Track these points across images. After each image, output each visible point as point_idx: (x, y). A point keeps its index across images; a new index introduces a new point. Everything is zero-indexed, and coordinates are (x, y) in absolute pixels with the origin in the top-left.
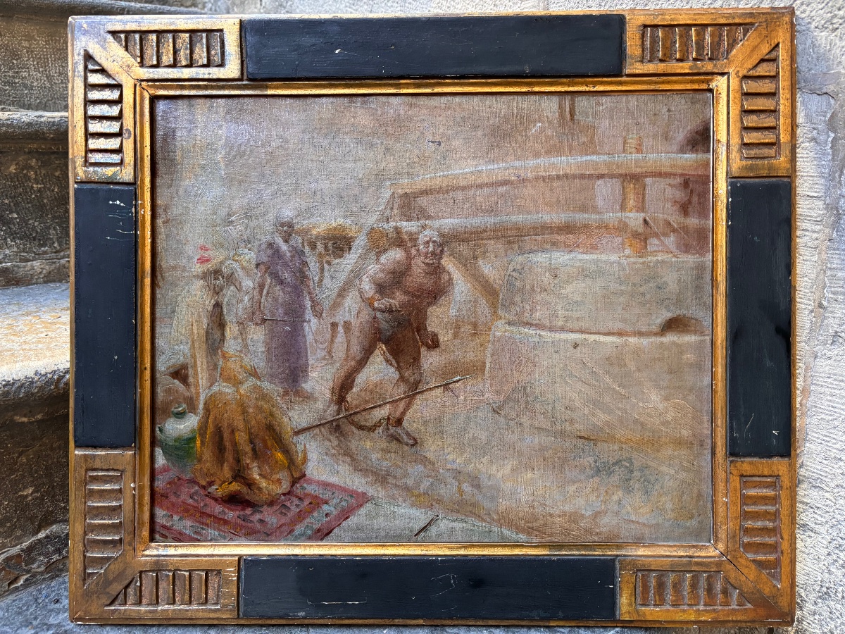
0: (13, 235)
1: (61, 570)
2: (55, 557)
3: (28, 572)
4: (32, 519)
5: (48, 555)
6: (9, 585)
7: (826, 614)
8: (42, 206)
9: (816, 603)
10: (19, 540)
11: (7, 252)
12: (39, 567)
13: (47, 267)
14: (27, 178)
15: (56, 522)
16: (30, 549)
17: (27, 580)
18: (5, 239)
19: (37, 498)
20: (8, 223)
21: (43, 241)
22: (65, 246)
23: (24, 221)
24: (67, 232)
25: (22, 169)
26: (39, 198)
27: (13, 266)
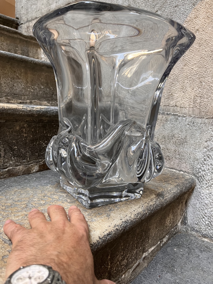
0: (14, 155)
11: (11, 162)
14: (22, 131)
18: (11, 157)
20: (13, 150)
21: (24, 157)
22: (31, 159)
23: (19, 149)
24: (33, 154)
25: (21, 128)
26: (25, 140)
27: (13, 168)
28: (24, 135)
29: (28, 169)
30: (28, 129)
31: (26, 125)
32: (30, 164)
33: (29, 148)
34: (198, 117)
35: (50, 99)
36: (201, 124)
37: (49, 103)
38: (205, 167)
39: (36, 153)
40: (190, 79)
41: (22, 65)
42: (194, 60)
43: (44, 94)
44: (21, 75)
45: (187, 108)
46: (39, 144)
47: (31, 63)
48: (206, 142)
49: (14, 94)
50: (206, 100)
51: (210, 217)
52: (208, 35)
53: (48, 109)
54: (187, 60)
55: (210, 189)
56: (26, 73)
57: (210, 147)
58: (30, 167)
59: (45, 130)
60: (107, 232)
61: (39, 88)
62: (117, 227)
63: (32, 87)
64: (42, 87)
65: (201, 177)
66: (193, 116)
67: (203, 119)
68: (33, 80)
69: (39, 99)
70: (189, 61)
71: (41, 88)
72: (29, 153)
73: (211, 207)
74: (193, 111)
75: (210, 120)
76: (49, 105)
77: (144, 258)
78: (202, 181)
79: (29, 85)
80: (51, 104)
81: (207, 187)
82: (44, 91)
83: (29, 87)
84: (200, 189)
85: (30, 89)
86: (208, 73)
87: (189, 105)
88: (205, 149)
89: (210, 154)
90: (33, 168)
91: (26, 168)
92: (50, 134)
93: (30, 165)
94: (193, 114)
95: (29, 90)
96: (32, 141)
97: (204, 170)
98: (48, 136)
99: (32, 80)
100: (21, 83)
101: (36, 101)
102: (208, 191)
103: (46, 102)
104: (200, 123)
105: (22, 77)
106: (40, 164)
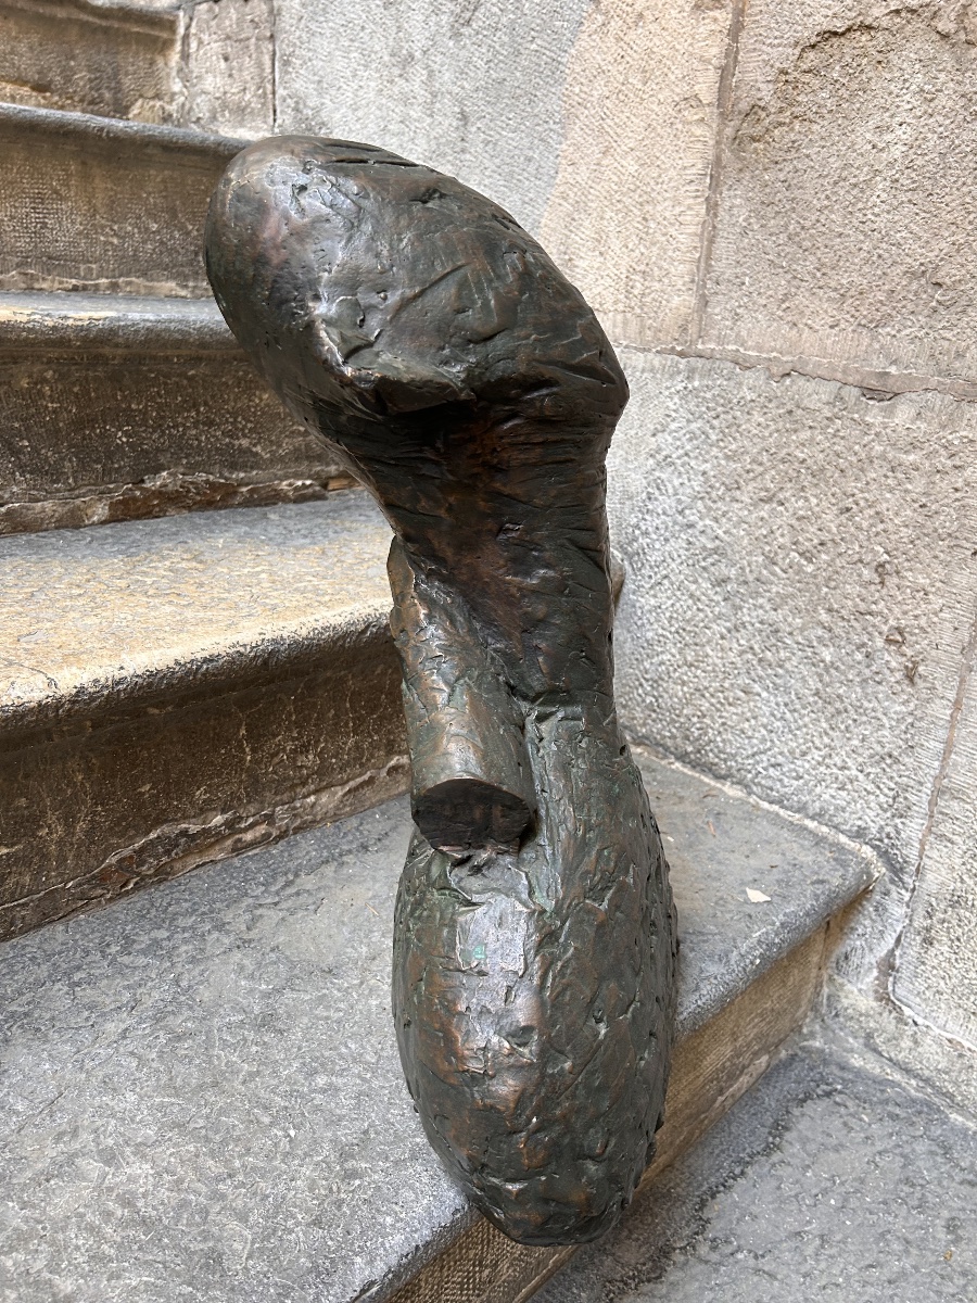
0: (22, 468)
1: (169, 874)
2: (165, 859)
3: (138, 874)
4: (145, 818)
5: (158, 857)
6: (122, 887)
7: (955, 922)
8: (58, 431)
9: (946, 912)
10: (132, 839)
11: (15, 489)
12: (149, 869)
13: (60, 509)
14: (41, 394)
15: (166, 821)
16: (142, 850)
17: (136, 883)
18: (13, 473)
19: (154, 795)
20: (16, 452)
21: (56, 474)
22: (80, 482)
23: (36, 450)
24: (83, 465)
25: (36, 384)
26: (55, 421)
27: (23, 507)
28: (47, 407)
29: (72, 511)
30: (60, 387)
31: (51, 372)
32: (78, 497)
33: (70, 447)
34: (635, 348)
35: (186, 270)
36: (643, 371)
37: (186, 287)
38: (650, 523)
39: (98, 461)
40: (620, 206)
41: (67, 147)
42: (630, 134)
43: (161, 253)
44: (67, 185)
45: (611, 314)
46: (101, 436)
47: (100, 136)
48: (654, 435)
49: (50, 258)
50: (657, 286)
51: (656, 681)
52: (669, 39)
53: (119, 319)
54: (611, 133)
55: (659, 595)
56: (86, 177)
57: (664, 453)
58: (79, 508)
59: (120, 390)
60: (206, 654)
61: (140, 232)
62: (242, 649)
63: (116, 227)
64: (154, 227)
65: (638, 554)
66: (625, 343)
67: (650, 356)
68: (113, 202)
69: (144, 274)
70: (616, 138)
71: (147, 229)
72: (70, 461)
73: (660, 649)
74: (625, 323)
75: (666, 359)
76: (183, 293)
77: (395, 769)
78: (640, 570)
79: (103, 222)
80: (193, 292)
81: (652, 588)
82: (162, 243)
83: (103, 227)
84: (634, 593)
85: (106, 235)
86: (665, 187)
87: (615, 303)
88: (651, 461)
89: (663, 476)
90: (89, 512)
91: (67, 507)
92: (138, 404)
93: (78, 502)
94: (626, 338)
95: (102, 238)
96: (79, 424)
97: (646, 534)
98: (132, 410)
99: (111, 205)
100: (72, 214)
101: (134, 279)
102: (652, 602)
103: (172, 284)
104: (640, 367)
105: (72, 194)
106: (112, 498)
